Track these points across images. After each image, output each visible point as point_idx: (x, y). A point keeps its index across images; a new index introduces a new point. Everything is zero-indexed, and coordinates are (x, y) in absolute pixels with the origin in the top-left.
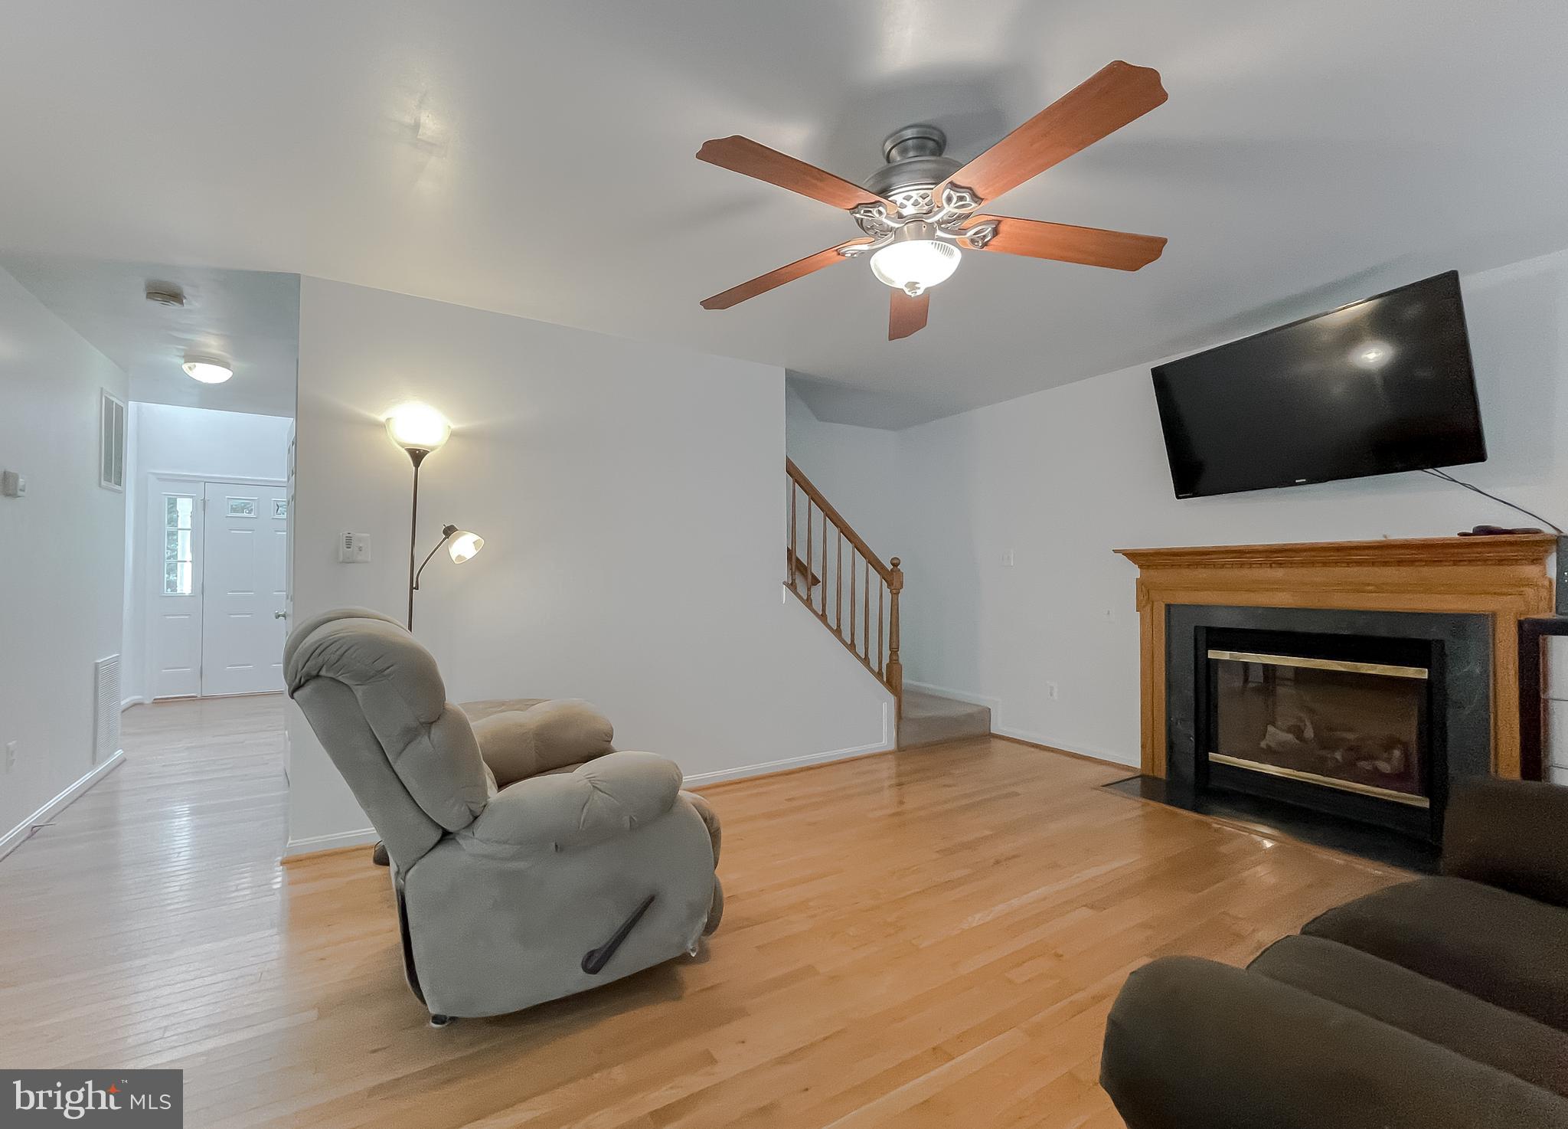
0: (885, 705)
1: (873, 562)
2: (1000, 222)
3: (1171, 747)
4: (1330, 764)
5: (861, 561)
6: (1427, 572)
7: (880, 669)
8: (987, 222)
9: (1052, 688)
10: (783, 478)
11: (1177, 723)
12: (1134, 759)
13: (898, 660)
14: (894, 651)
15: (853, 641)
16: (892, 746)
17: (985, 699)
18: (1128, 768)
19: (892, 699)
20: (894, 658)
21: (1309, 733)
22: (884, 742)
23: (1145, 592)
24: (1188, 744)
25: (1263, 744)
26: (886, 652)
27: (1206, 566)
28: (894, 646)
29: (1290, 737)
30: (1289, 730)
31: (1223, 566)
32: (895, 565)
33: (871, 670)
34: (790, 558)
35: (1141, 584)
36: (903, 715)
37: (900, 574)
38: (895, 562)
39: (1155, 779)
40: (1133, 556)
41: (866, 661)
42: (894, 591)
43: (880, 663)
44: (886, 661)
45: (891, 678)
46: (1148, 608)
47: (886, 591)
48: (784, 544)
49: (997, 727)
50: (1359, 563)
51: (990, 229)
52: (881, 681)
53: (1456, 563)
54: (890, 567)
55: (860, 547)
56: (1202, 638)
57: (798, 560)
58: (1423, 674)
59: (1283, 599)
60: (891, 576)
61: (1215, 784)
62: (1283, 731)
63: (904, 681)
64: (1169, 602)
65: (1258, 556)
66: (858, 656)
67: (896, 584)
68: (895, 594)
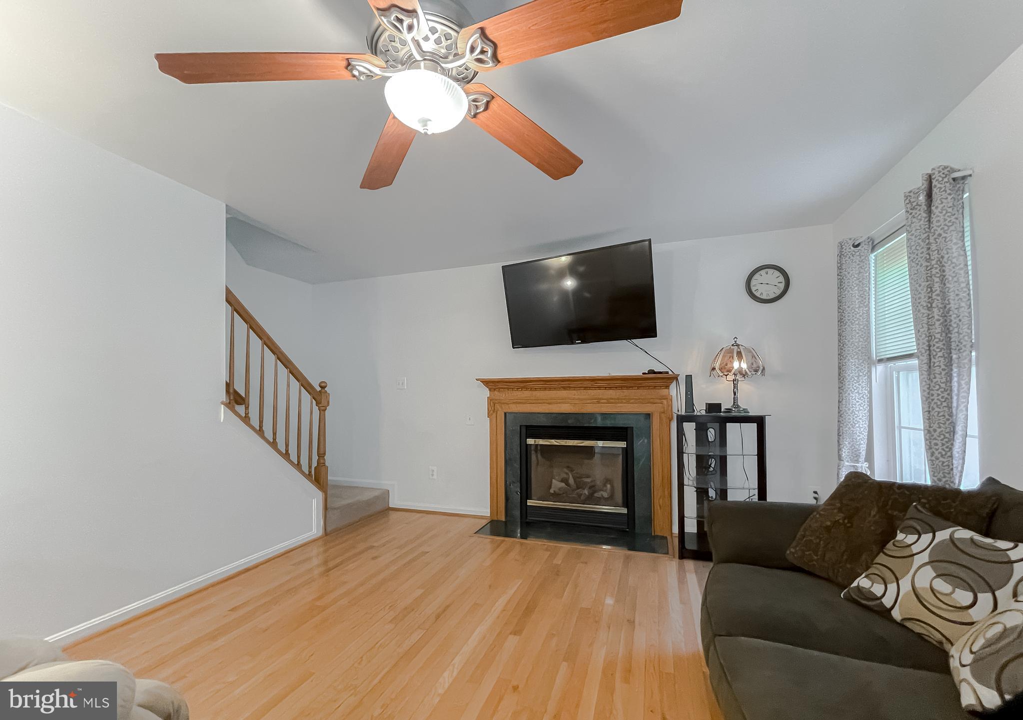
0: (314, 502)
1: (306, 385)
2: (493, 97)
3: (507, 499)
4: (583, 498)
5: (295, 384)
6: (626, 392)
7: (310, 472)
8: (485, 94)
9: (433, 471)
10: (224, 308)
11: (510, 485)
12: (486, 511)
13: (325, 463)
14: (321, 455)
15: (287, 451)
16: (321, 532)
17: (385, 482)
18: (482, 517)
19: (320, 495)
20: (322, 461)
21: (571, 481)
22: (314, 530)
23: (493, 404)
24: (517, 498)
25: (552, 491)
26: (315, 458)
27: (527, 389)
28: (322, 452)
29: (563, 485)
30: (562, 481)
31: (536, 389)
32: (323, 388)
33: (303, 473)
34: (228, 392)
35: (490, 400)
36: (328, 506)
37: (327, 395)
38: (323, 385)
39: (497, 521)
40: (487, 383)
41: (298, 466)
42: (323, 408)
43: (310, 467)
44: (314, 464)
45: (318, 477)
46: (494, 415)
47: (316, 409)
48: (224, 377)
49: (395, 502)
50: (599, 388)
51: (485, 101)
52: (311, 481)
53: (639, 388)
54: (319, 389)
55: (294, 372)
56: (524, 431)
57: (236, 392)
58: (623, 444)
59: (565, 408)
60: (320, 396)
61: (530, 518)
62: (558, 481)
63: (329, 478)
64: (506, 411)
65: (555, 383)
66: (291, 463)
67: (324, 403)
68: (322, 410)
